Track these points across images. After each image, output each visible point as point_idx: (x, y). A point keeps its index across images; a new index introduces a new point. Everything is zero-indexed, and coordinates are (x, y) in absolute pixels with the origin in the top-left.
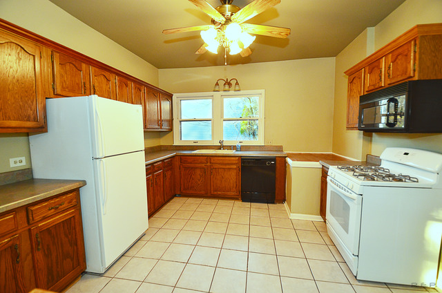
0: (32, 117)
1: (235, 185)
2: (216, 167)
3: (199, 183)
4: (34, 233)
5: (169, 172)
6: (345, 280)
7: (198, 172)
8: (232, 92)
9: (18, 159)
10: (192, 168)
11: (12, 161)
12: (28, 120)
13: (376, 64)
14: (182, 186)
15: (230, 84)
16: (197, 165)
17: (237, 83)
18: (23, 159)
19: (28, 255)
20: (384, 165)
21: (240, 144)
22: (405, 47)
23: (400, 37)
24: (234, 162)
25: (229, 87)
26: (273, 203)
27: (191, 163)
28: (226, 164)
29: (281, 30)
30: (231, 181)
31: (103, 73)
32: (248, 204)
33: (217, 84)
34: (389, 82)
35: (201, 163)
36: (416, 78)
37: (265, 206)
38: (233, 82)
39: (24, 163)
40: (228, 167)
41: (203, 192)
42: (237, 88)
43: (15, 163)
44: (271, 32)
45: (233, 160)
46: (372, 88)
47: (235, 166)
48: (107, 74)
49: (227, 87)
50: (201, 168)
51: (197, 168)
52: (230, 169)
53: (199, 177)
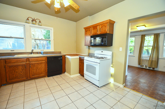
1: (44, 70)
2: (33, 63)
3: (22, 73)
6: (97, 89)
7: (20, 68)
8: (37, 26)
10: (15, 66)
13: (96, 27)
14: (8, 78)
16: (20, 64)
17: (40, 22)
20: (95, 55)
22: (105, 24)
23: (104, 21)
25: (35, 23)
26: (61, 74)
29: (77, 6)
30: (42, 69)
32: (51, 78)
33: (28, 19)
34: (100, 33)
35: (22, 62)
36: (108, 33)
37: (58, 76)
38: (38, 21)
40: (40, 62)
41: (24, 78)
42: (40, 24)
44: (73, 5)
45: (43, 59)
46: (95, 34)
47: (44, 62)
50: (22, 65)
51: (19, 65)
52: (42, 63)
53: (21, 70)
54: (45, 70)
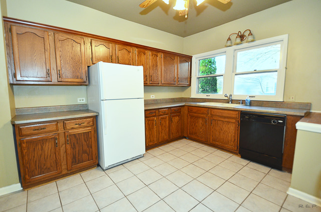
0: (79, 77)
1: (233, 140)
2: (215, 118)
3: (201, 131)
4: (66, 135)
5: (177, 118)
7: (200, 121)
9: (81, 99)
10: (196, 117)
11: (79, 99)
12: (78, 78)
14: (189, 131)
15: (242, 37)
16: (200, 115)
17: (251, 34)
18: (84, 99)
19: (63, 145)
21: (249, 99)
24: (233, 116)
25: (242, 40)
27: (195, 113)
28: (225, 117)
30: (230, 135)
31: (125, 48)
33: (229, 39)
35: (202, 114)
39: (84, 101)
40: (226, 120)
41: (203, 139)
43: (80, 100)
47: (234, 121)
48: (128, 48)
49: (238, 40)
50: (203, 118)
51: (199, 117)
52: (229, 122)
53: (201, 125)
54: (235, 140)
